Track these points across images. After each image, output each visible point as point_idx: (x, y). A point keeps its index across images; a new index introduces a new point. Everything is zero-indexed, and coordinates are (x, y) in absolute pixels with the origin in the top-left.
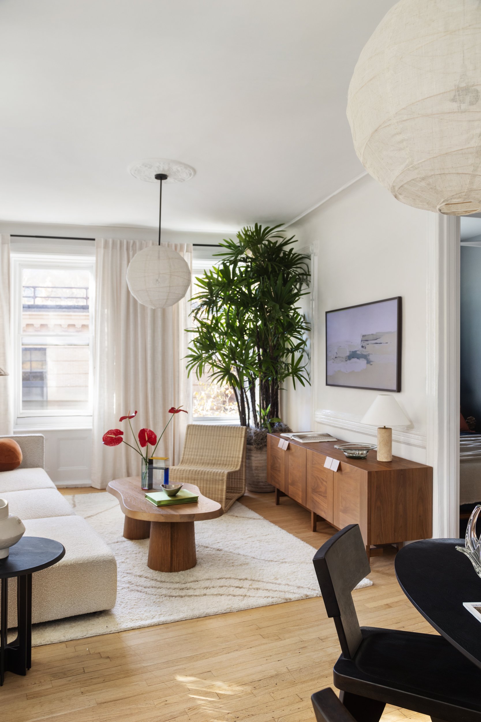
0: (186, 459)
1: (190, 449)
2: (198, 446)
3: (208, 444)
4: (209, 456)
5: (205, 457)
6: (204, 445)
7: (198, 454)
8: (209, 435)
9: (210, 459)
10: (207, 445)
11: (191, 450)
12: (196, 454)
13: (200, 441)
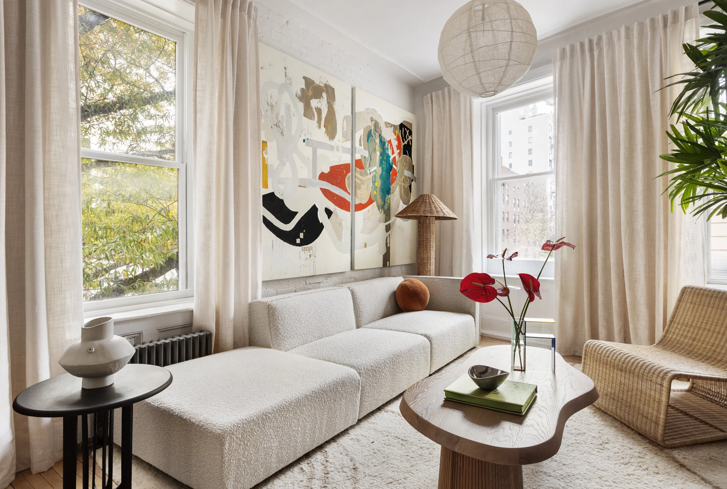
0: (668, 339)
1: (678, 324)
2: (692, 322)
3: (709, 322)
4: (705, 343)
5: (698, 342)
6: (702, 323)
7: (689, 335)
8: (715, 306)
9: (706, 348)
10: (707, 323)
11: (679, 327)
12: (685, 334)
13: (698, 314)
